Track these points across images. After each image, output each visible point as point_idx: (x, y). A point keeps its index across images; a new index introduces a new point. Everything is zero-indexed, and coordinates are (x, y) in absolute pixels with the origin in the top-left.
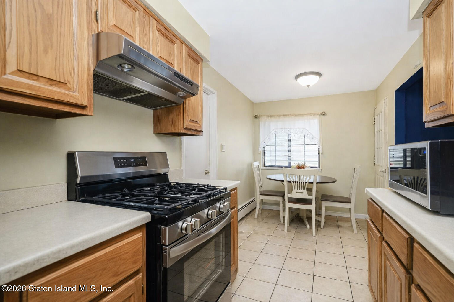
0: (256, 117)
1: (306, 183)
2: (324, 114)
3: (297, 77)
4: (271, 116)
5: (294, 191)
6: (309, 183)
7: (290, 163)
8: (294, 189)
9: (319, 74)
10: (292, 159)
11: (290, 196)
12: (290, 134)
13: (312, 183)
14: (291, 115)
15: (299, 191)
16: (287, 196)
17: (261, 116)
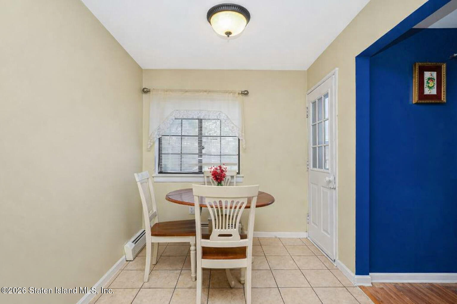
0: (145, 91)
2: (245, 93)
5: (216, 232)
7: (201, 168)
8: (216, 228)
10: (203, 162)
17: (153, 89)
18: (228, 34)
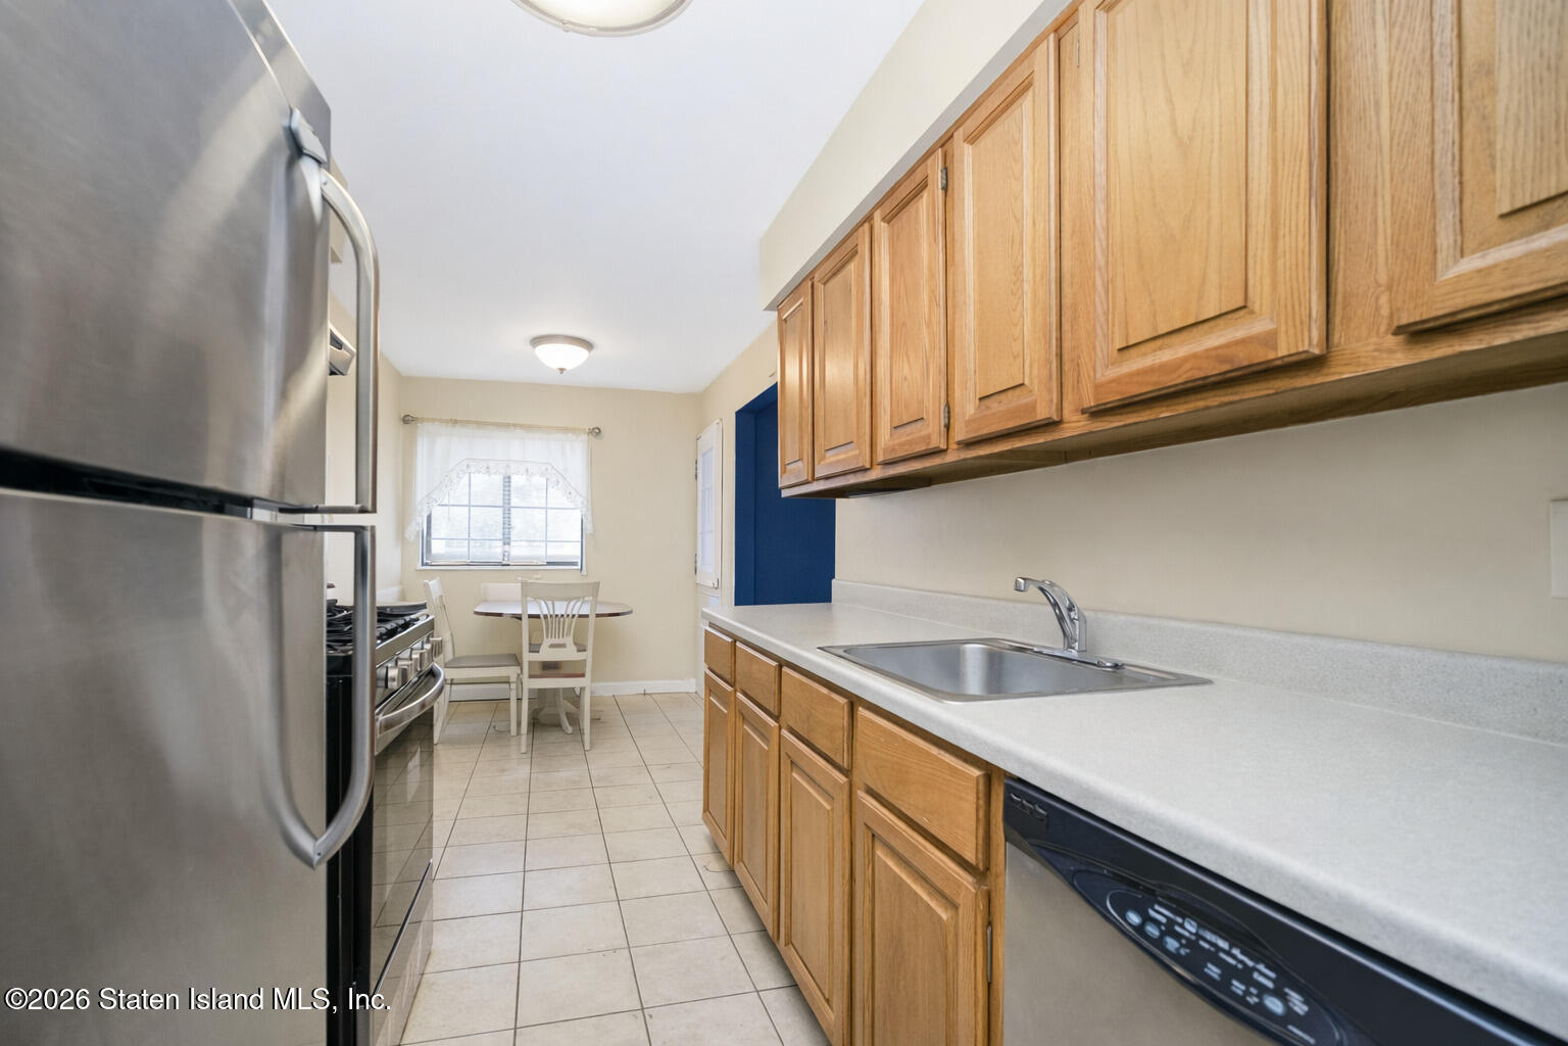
0: (407, 420)
1: (573, 616)
2: (596, 432)
3: (537, 340)
4: (455, 422)
5: (547, 642)
6: (580, 616)
8: (547, 638)
9: (587, 345)
11: (535, 657)
12: (509, 477)
13: (587, 616)
14: (515, 425)
15: (556, 641)
16: (528, 657)
17: (423, 420)
18: (562, 370)
